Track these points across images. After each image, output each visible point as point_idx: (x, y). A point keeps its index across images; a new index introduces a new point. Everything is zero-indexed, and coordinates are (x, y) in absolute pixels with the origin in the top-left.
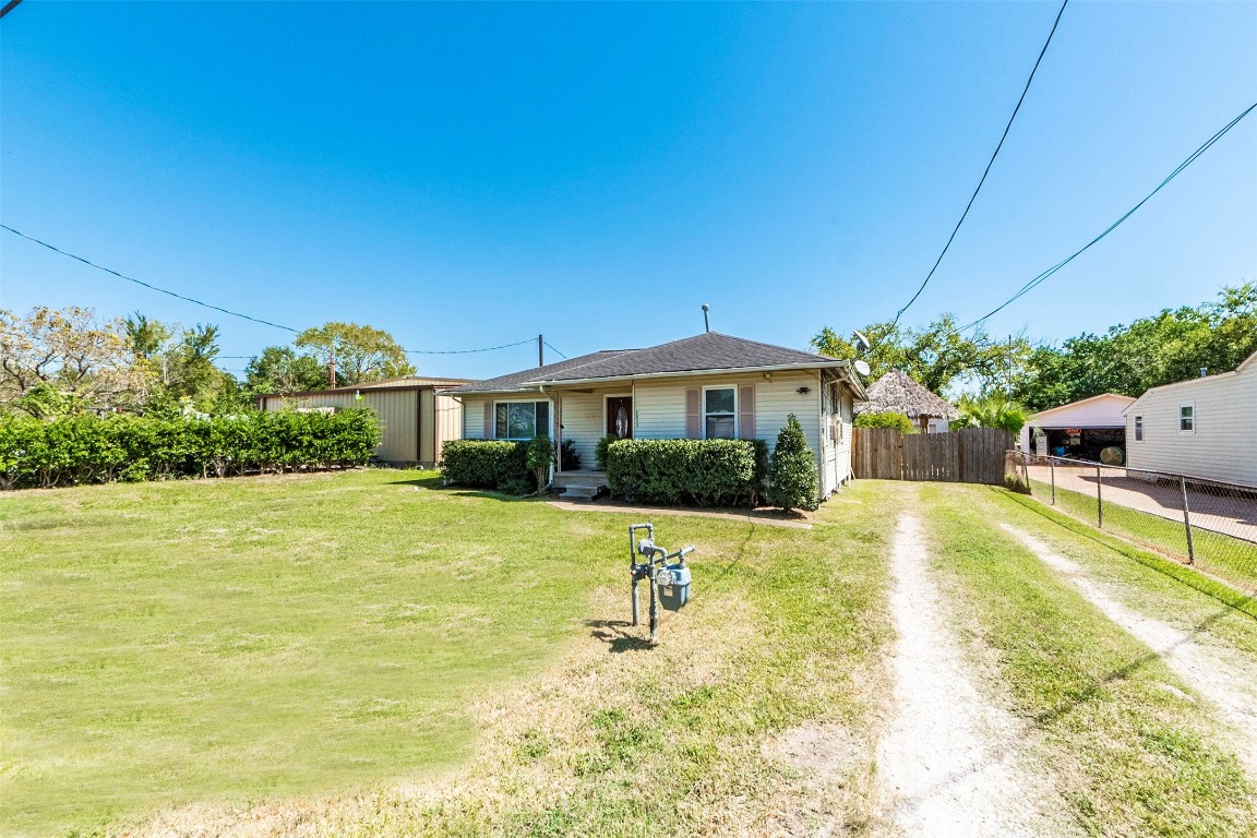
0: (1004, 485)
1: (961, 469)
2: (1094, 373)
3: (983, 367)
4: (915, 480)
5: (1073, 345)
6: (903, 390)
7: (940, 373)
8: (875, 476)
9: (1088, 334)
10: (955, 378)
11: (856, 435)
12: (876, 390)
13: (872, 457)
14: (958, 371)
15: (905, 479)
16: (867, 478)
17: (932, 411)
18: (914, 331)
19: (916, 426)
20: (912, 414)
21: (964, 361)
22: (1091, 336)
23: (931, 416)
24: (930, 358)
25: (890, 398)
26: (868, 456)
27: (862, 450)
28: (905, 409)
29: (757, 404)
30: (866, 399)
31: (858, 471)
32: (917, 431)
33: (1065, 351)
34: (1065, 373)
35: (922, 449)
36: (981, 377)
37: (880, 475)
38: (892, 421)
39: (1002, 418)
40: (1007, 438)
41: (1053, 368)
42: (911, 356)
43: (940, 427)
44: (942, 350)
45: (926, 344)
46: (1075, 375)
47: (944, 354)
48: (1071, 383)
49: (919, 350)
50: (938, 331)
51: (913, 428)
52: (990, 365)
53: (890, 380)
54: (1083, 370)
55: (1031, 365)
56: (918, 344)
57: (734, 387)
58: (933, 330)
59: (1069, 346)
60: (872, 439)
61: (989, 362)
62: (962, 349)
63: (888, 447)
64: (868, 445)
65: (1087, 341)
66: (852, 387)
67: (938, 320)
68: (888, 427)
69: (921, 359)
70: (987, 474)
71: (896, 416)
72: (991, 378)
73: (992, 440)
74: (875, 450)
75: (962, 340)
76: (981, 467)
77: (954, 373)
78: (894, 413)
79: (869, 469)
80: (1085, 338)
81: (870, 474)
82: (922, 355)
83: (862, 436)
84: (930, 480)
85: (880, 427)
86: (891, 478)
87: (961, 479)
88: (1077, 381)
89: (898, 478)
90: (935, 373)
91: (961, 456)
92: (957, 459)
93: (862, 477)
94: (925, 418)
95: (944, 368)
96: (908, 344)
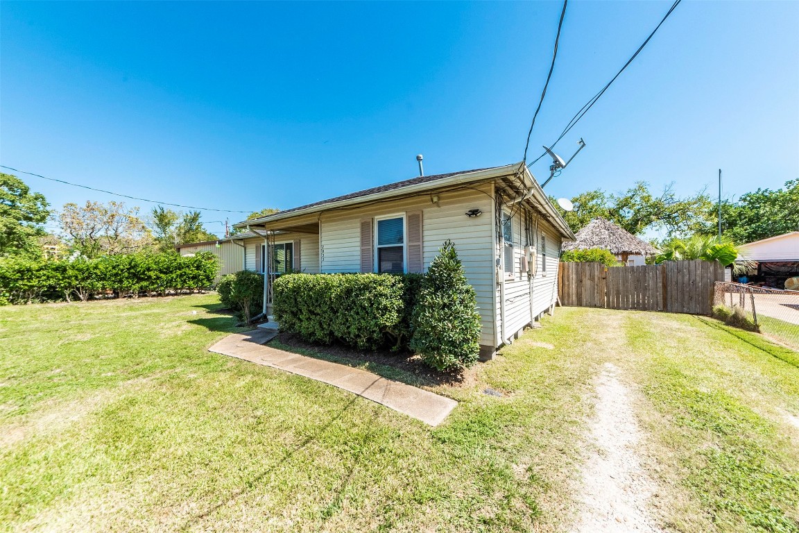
0: (712, 315)
1: (665, 299)
2: (769, 219)
3: (669, 218)
4: (618, 308)
5: (748, 198)
6: (607, 232)
7: (636, 223)
8: (580, 304)
9: (763, 189)
10: (648, 227)
11: (563, 268)
12: (584, 233)
13: (577, 287)
14: (650, 222)
15: (609, 307)
16: (572, 305)
17: (633, 248)
18: (615, 196)
19: (619, 261)
20: (615, 251)
21: (655, 215)
22: (766, 191)
23: (631, 253)
24: (628, 214)
25: (596, 239)
26: (574, 286)
27: (568, 281)
28: (609, 248)
29: (426, 233)
30: (574, 239)
31: (564, 300)
32: (619, 265)
33: (741, 203)
34: (741, 220)
35: (625, 280)
36: (668, 226)
37: (584, 303)
38: (597, 256)
39: (709, 252)
40: (715, 270)
41: (731, 216)
42: (612, 214)
43: (639, 261)
44: (637, 207)
45: (625, 204)
46: (751, 221)
47: (639, 210)
48: (748, 227)
49: (619, 208)
50: (634, 195)
51: (617, 263)
52: (675, 217)
53: (596, 225)
54: (758, 217)
55: (711, 215)
56: (618, 204)
57: (402, 215)
58: (630, 195)
59: (745, 200)
60: (577, 271)
61: (674, 215)
62: (654, 206)
63: (592, 278)
64: (573, 276)
65: (762, 194)
66: (550, 219)
67: (634, 187)
68: (593, 261)
69: (621, 215)
70: (693, 305)
71: (600, 252)
72: (676, 227)
73: (698, 272)
74: (580, 281)
75: (653, 200)
76: (686, 297)
77: (646, 224)
78: (597, 250)
79: (574, 298)
80: (760, 193)
81: (575, 302)
82: (621, 212)
83: (568, 269)
84: (633, 308)
85: (585, 261)
86: (595, 306)
87: (665, 308)
88: (753, 226)
89: (602, 307)
90: (631, 224)
91: (665, 287)
92: (660, 290)
93: (568, 305)
94: (625, 255)
95: (638, 220)
96: (611, 205)
